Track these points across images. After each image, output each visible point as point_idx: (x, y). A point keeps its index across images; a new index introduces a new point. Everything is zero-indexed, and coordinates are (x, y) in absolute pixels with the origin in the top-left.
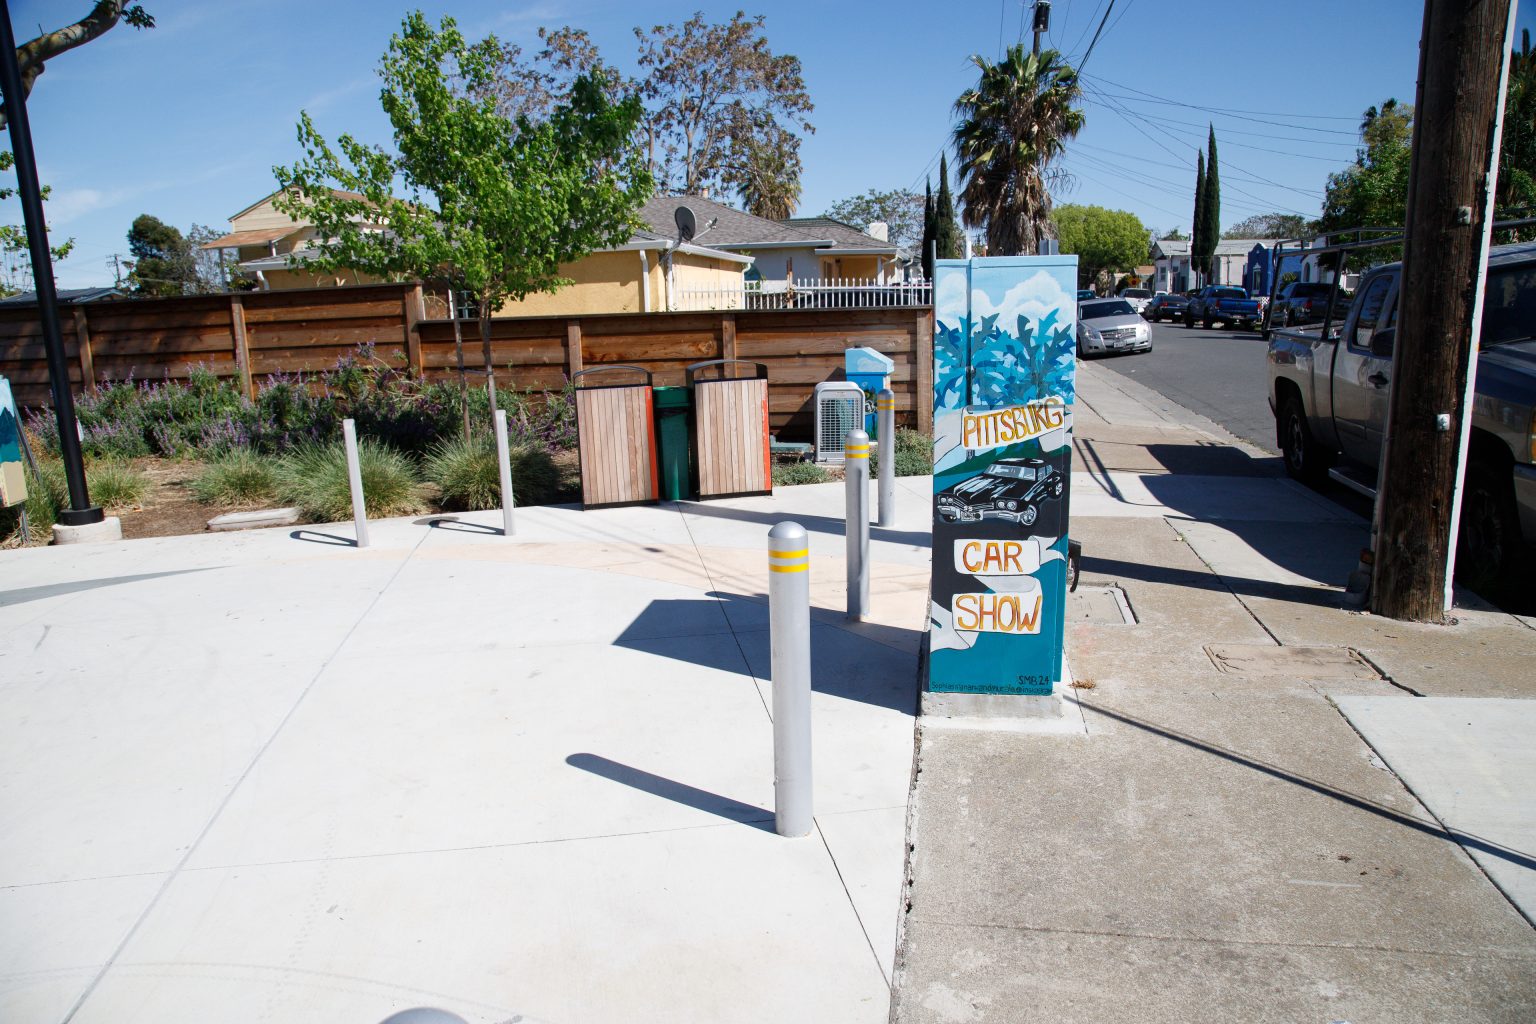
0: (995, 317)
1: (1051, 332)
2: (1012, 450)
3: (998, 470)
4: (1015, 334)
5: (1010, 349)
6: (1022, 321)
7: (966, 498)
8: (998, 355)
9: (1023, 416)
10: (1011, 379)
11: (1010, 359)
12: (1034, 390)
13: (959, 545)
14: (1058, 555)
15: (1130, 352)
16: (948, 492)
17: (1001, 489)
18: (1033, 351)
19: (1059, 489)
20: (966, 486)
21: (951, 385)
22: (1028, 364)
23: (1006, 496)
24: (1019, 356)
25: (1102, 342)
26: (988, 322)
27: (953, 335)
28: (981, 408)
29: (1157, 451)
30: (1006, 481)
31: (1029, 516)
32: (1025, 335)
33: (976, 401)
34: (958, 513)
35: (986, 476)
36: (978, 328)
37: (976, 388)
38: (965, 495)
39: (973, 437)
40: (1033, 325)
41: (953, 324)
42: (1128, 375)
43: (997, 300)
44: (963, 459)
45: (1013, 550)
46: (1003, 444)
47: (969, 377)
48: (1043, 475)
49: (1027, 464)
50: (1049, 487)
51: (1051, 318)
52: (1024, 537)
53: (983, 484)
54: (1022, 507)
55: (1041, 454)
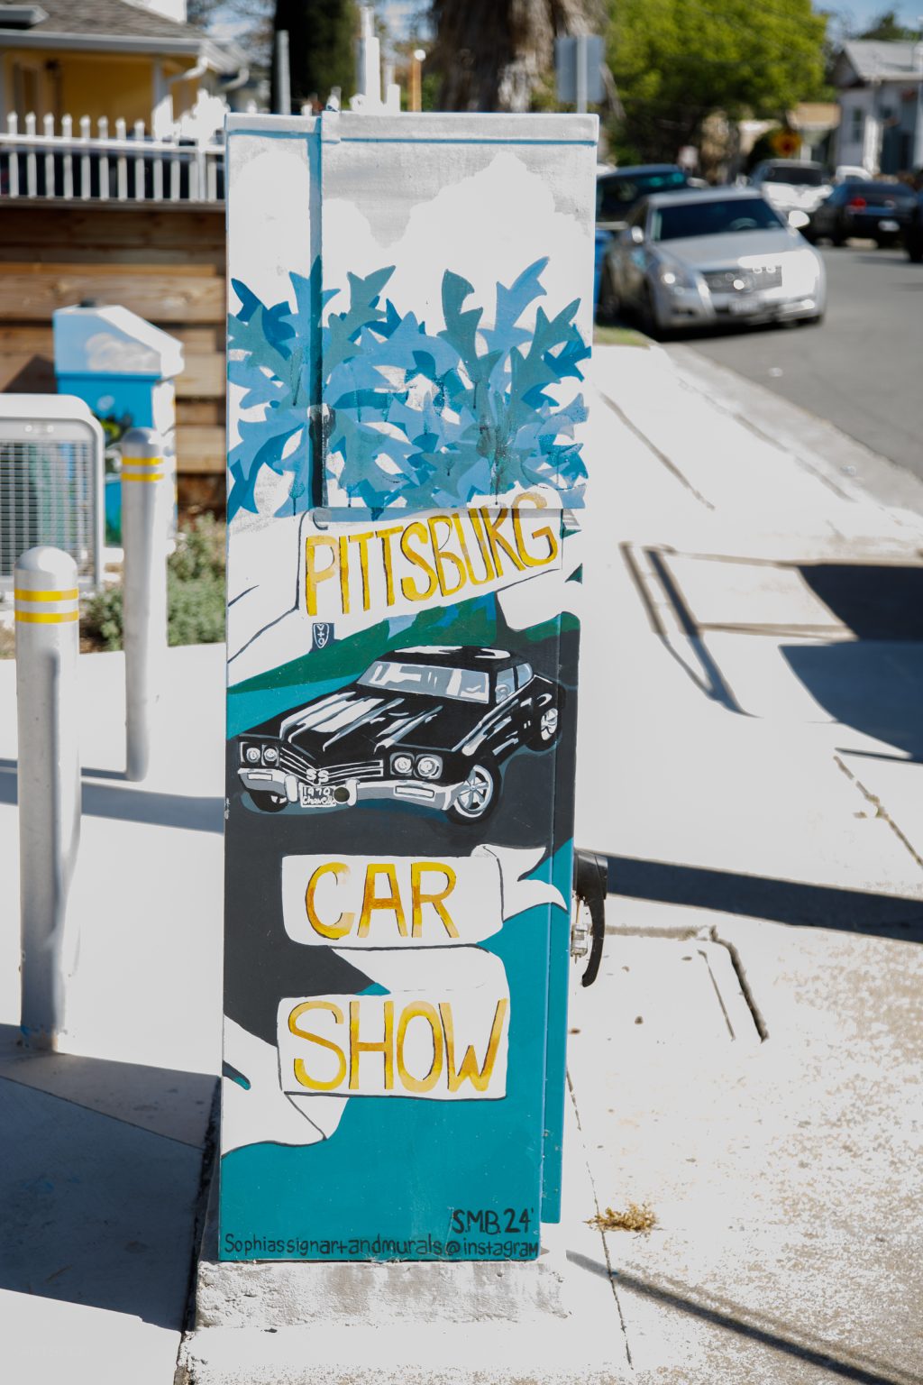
0: (384, 275)
1: (527, 321)
2: (428, 623)
3: (392, 675)
4: (436, 324)
5: (423, 362)
6: (455, 288)
7: (312, 748)
8: (393, 377)
9: (458, 535)
10: (427, 440)
11: (423, 387)
12: (484, 469)
13: (296, 870)
14: (545, 893)
15: (771, 323)
16: (266, 732)
17: (402, 726)
18: (483, 369)
19: (550, 721)
20: (311, 719)
21: (270, 452)
22: (472, 403)
23: (416, 743)
24: (447, 382)
25: (704, 298)
26: (367, 288)
27: (274, 323)
28: (348, 515)
29: (823, 578)
30: (414, 703)
31: (474, 793)
32: (461, 326)
33: (336, 496)
34: (288, 785)
35: (362, 692)
36: (338, 304)
37: (335, 463)
38: (311, 740)
39: (327, 593)
40: (482, 300)
41: (274, 291)
42: (763, 380)
43: (389, 230)
44: (302, 648)
45: (432, 882)
46: (405, 610)
47: (318, 431)
48: (507, 690)
49: (466, 659)
50: (523, 719)
51: (529, 283)
52: (463, 849)
53: (358, 712)
54: (455, 771)
55: (505, 636)
